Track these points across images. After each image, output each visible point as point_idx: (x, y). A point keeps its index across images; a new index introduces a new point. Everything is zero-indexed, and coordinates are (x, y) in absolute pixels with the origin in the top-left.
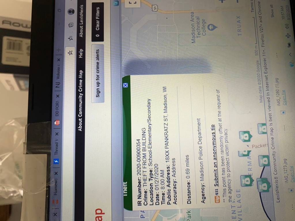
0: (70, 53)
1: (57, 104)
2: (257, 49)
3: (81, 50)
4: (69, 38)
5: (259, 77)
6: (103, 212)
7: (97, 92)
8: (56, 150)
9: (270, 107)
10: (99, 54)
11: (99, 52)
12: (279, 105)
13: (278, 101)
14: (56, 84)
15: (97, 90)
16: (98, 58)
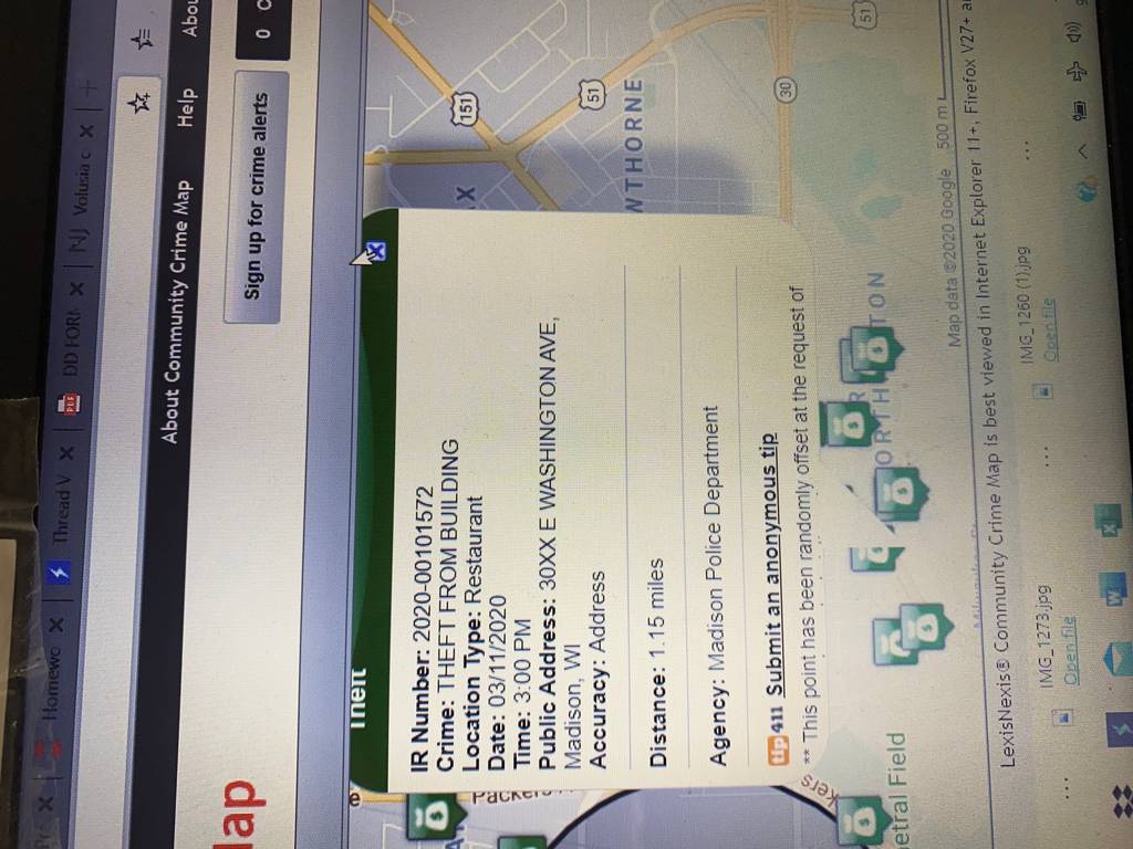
0: (139, 104)
1: (72, 324)
2: (945, 122)
3: (189, 93)
4: (137, 40)
5: (949, 241)
6: (257, 798)
7: (250, 274)
8: (60, 522)
9: (988, 366)
10: (265, 113)
11: (266, 105)
12: (1027, 358)
13: (1026, 344)
14: (71, 238)
15: (251, 268)
16: (259, 130)
